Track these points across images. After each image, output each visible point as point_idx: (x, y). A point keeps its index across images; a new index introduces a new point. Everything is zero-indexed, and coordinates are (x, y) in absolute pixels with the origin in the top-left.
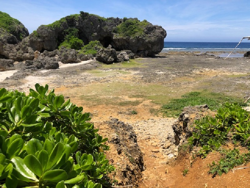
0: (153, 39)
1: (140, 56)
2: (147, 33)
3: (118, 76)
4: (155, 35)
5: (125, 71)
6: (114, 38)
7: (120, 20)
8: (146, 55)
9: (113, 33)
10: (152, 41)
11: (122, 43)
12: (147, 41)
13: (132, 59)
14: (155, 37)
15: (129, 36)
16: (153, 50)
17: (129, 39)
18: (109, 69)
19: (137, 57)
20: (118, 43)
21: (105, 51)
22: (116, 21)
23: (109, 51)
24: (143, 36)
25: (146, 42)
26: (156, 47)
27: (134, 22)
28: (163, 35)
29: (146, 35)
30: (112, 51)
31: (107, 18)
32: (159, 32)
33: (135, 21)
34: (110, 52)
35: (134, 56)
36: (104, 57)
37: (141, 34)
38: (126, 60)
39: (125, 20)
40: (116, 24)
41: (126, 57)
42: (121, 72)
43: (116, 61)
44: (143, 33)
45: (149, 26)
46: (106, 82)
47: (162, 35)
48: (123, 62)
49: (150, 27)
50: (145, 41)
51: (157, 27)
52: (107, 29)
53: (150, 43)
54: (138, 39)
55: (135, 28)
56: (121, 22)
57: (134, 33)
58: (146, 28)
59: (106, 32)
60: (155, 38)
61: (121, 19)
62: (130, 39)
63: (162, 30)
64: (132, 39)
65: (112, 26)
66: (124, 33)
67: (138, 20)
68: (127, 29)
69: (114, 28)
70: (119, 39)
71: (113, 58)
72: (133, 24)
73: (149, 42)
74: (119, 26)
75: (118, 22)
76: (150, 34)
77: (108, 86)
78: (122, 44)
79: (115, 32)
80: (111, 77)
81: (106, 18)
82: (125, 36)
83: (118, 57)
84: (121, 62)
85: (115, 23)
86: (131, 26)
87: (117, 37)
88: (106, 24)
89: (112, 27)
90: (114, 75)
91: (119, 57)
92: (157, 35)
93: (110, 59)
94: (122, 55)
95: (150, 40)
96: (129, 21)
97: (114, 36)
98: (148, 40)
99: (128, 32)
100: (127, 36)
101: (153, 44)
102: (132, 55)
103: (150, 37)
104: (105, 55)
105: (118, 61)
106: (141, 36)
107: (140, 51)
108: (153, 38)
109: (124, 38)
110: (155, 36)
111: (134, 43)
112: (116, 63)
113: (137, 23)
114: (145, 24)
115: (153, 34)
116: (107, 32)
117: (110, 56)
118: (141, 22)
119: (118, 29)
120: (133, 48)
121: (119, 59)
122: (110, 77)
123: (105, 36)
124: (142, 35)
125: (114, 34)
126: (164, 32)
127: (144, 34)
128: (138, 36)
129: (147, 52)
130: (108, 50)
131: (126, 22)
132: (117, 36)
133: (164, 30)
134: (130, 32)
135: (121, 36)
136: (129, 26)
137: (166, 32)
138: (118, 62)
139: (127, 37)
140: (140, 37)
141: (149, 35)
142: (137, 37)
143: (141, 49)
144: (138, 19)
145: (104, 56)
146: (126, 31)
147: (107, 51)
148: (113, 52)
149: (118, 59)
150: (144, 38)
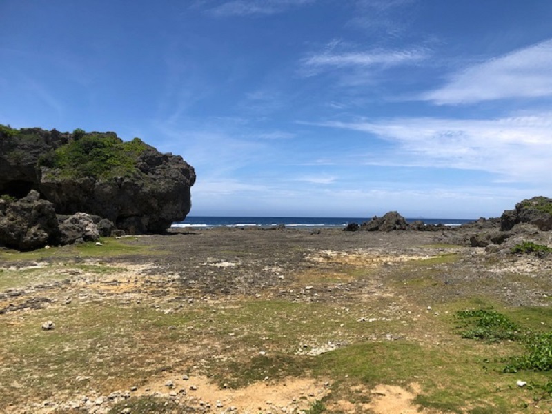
0: (163, 186)
1: (127, 231)
2: (145, 171)
3: (82, 283)
4: (167, 175)
5: (98, 264)
6: (42, 181)
7: (64, 136)
8: (146, 229)
9: (42, 167)
10: (160, 190)
11: (71, 195)
12: (146, 190)
13: (105, 236)
14: (167, 180)
15: (94, 176)
16: (163, 215)
17: (93, 185)
18: (35, 263)
19: (119, 234)
20: (57, 195)
21: (14, 209)
22: (50, 138)
23: (29, 210)
24: (135, 176)
25: (144, 193)
26: (171, 206)
27: (107, 141)
28: (188, 178)
29: (144, 174)
30: (40, 208)
31: (22, 129)
32: (178, 169)
33: (108, 139)
34: (33, 212)
35: (112, 228)
36: (11, 228)
37: (130, 172)
38: (89, 238)
39: (78, 135)
40: (50, 147)
41: (91, 229)
42: (86, 269)
43: (56, 239)
44: (134, 170)
45: (150, 154)
46: (27, 310)
47: (185, 178)
48: (81, 242)
49: (153, 157)
50: (141, 189)
51: (170, 159)
52: (18, 159)
53: (154, 196)
54: (120, 186)
55: (111, 156)
56: (65, 141)
57: (107, 169)
58: (143, 159)
59: (14, 166)
60: (168, 183)
61: (67, 133)
62: (98, 183)
63: (184, 166)
64: (101, 184)
65: (37, 151)
66: (78, 168)
67: (117, 139)
68: (86, 157)
69: (43, 156)
70: (59, 185)
71: (46, 232)
72: (105, 147)
73: (153, 193)
74: (62, 150)
75: (56, 142)
76: (153, 173)
77: (46, 325)
78: (70, 198)
79: (48, 164)
80: (51, 288)
81: (19, 129)
82: (80, 177)
83: (61, 226)
84: (76, 243)
85: (47, 143)
86: (99, 150)
87: (53, 179)
88: (16, 145)
89: (38, 153)
90: (60, 280)
91: (67, 229)
92: (173, 176)
93: (35, 235)
94: (75, 221)
95: (154, 187)
96: (92, 139)
97: (43, 176)
98: (148, 189)
99: (89, 164)
100: (86, 175)
101: (163, 198)
102: (105, 225)
103: (155, 180)
104: (12, 220)
105: (63, 239)
106: (129, 177)
107: (127, 217)
108: (162, 183)
109: (78, 181)
110: (168, 178)
111: (107, 194)
112: (56, 245)
113: (115, 145)
114: (138, 147)
115: (163, 173)
116: (18, 166)
117: (34, 224)
118: (126, 143)
119: (58, 158)
120: (104, 208)
121: (67, 233)
122: (42, 287)
123: (10, 178)
124: (131, 175)
125: (44, 169)
126: (191, 171)
127: (137, 171)
128: (119, 177)
129: (145, 221)
130: (26, 205)
131: (81, 141)
132: (53, 177)
133: (189, 166)
134: (95, 165)
135: (67, 174)
136: (94, 151)
137: (193, 170)
138: (63, 244)
139: (87, 177)
140: (126, 180)
141: (151, 175)
142: (116, 179)
143: (131, 212)
144: (118, 136)
145: (11, 223)
146: (83, 161)
147: (23, 209)
148: (46, 213)
149: (65, 236)
150: (139, 183)
